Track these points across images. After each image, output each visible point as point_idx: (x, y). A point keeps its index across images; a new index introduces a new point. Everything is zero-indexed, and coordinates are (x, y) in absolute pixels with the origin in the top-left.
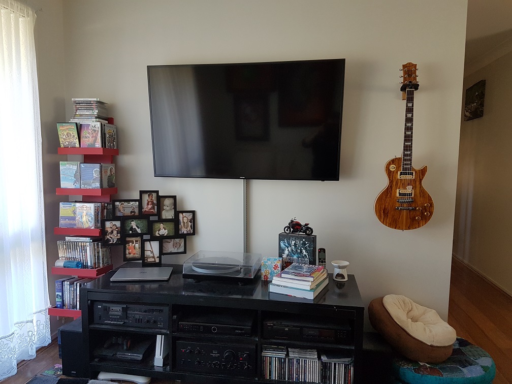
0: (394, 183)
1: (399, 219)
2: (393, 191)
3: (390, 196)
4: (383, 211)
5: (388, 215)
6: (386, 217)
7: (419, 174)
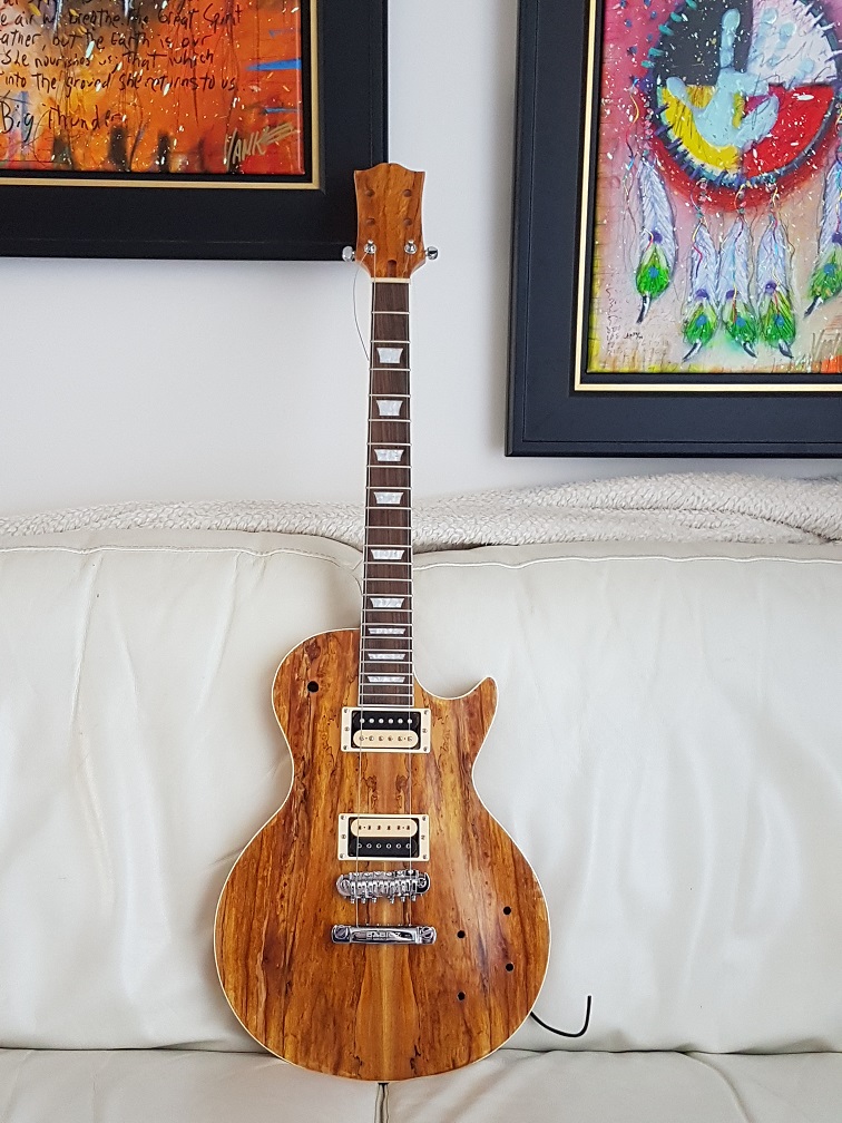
0: (323, 780)
1: (354, 1004)
2: (320, 824)
3: (304, 859)
4: (260, 957)
5: (290, 984)
6: (280, 992)
7: (453, 727)
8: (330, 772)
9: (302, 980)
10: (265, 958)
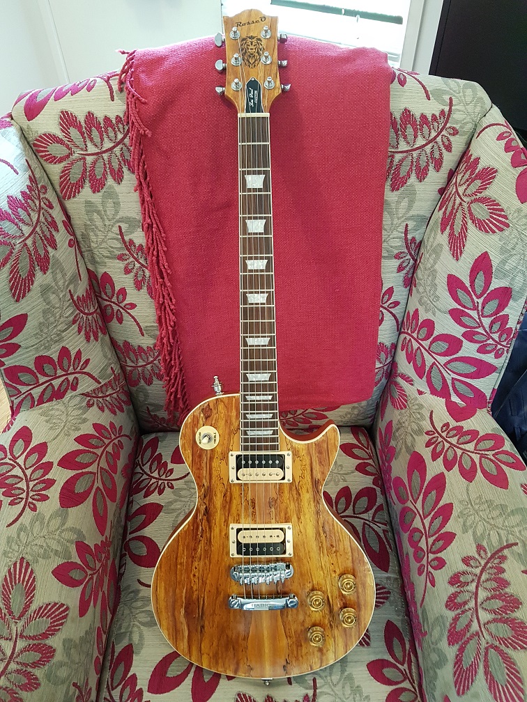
0: (218, 501)
2: (216, 530)
3: (207, 553)
4: (183, 611)
5: (203, 627)
6: (197, 631)
7: (308, 462)
8: (223, 495)
9: (211, 625)
10: (185, 611)
